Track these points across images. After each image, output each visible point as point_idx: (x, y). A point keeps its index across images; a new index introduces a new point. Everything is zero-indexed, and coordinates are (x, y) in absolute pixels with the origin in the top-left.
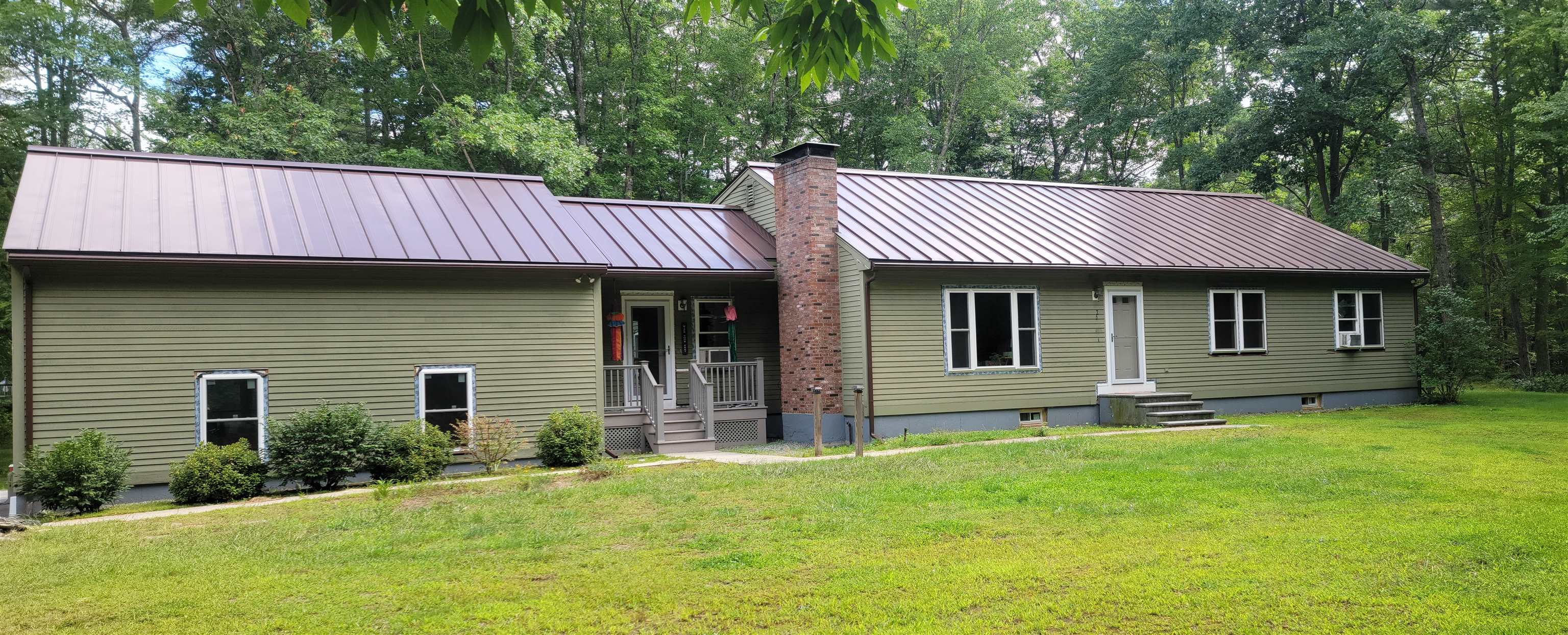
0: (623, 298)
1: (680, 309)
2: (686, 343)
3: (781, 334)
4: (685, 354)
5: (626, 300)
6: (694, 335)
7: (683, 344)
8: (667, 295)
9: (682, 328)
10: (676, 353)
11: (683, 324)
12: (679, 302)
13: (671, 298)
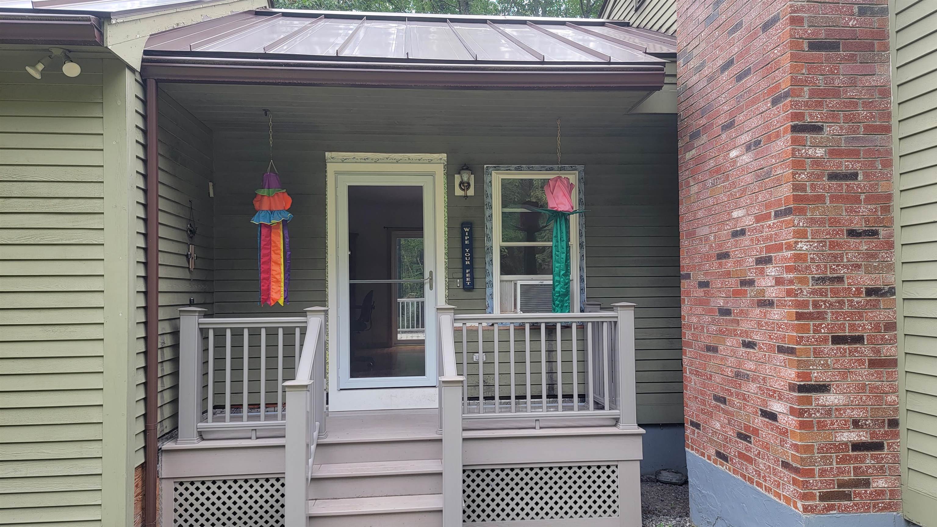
0: (331, 168)
1: (458, 192)
2: (471, 267)
3: (684, 243)
4: (469, 288)
5: (337, 173)
6: (490, 249)
7: (465, 267)
8: (430, 162)
9: (463, 234)
10: (449, 288)
11: (464, 225)
12: (457, 179)
13: (440, 170)
